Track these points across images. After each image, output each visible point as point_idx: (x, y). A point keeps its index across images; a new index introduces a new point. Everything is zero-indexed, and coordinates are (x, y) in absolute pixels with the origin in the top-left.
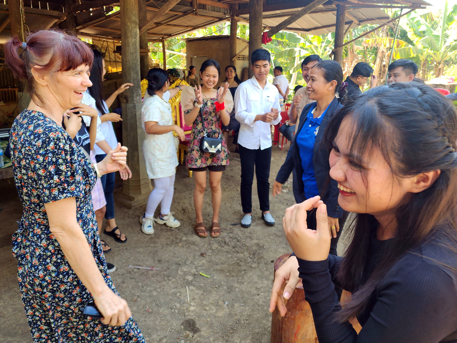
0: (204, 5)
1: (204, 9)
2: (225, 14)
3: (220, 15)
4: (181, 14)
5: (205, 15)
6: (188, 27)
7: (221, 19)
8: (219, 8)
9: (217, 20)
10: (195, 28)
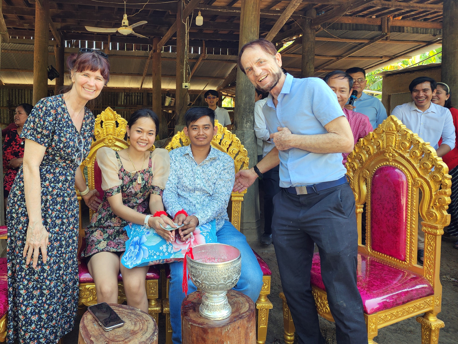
0: (399, 27)
1: (400, 31)
2: (435, 35)
3: (427, 37)
4: (366, 42)
5: (404, 39)
6: (381, 57)
7: (429, 43)
8: (426, 29)
9: (424, 44)
10: (392, 58)
